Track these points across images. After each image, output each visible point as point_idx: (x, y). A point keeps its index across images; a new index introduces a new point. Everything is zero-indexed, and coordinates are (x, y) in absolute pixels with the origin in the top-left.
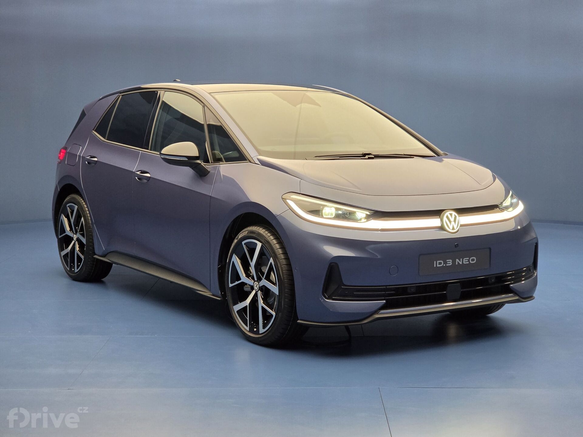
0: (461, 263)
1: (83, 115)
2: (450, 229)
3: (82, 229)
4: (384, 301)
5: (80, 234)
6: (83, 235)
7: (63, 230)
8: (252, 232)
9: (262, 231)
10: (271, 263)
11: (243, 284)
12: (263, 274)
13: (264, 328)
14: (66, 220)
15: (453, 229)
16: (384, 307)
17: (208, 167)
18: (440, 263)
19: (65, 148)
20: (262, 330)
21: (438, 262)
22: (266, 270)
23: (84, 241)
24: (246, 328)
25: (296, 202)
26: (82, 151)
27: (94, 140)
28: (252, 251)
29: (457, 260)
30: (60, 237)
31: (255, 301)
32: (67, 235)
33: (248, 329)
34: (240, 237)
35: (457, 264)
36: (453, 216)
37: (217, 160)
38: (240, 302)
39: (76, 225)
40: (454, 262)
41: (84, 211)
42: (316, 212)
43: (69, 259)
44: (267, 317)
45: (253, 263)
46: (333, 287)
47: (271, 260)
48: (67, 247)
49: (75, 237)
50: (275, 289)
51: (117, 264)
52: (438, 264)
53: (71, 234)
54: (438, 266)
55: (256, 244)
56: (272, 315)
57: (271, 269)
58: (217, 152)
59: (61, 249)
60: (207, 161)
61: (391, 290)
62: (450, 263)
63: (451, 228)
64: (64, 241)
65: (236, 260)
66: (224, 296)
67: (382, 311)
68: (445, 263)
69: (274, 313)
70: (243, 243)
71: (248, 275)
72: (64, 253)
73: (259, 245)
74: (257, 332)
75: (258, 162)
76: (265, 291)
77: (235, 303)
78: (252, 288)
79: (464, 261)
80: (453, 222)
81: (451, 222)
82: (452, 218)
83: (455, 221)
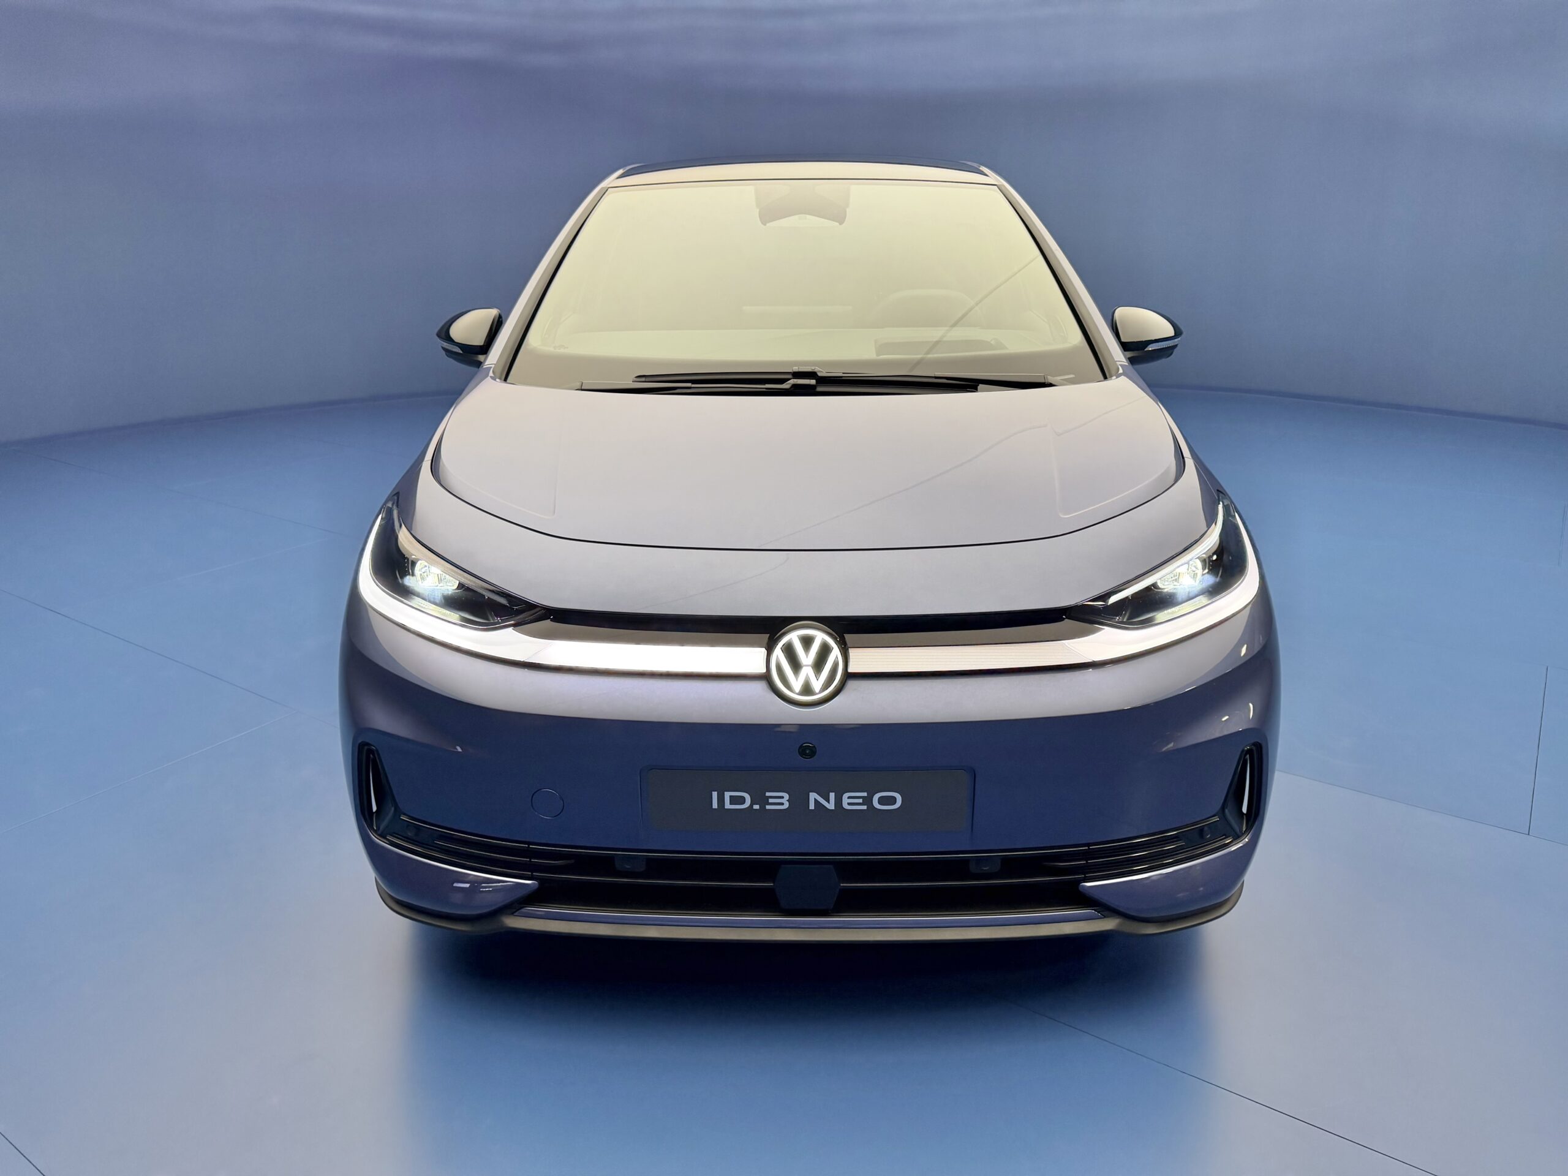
0: (831, 806)
15: (807, 689)
18: (737, 800)
29: (813, 796)
35: (812, 806)
36: (816, 648)
40: (799, 800)
52: (730, 800)
61: (546, 856)
62: (780, 801)
63: (797, 684)
68: (760, 800)
79: (845, 800)
80: (807, 671)
81: (796, 665)
82: (807, 659)
83: (819, 665)
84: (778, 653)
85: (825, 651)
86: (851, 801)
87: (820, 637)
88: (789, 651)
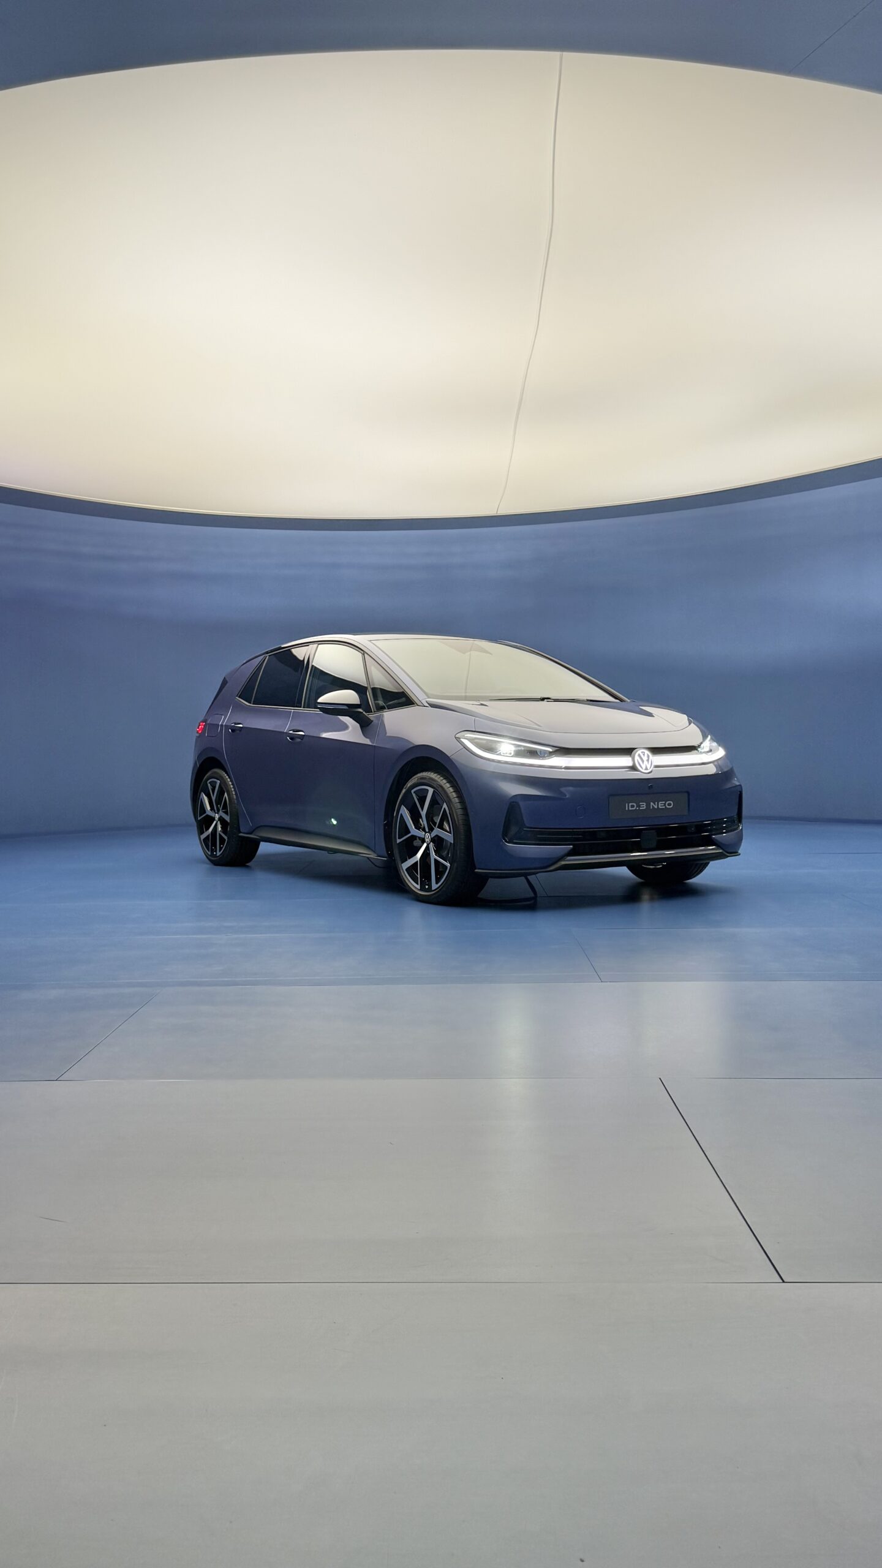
0: (656, 807)
1: (224, 682)
2: (641, 767)
3: (225, 807)
4: (571, 846)
5: (223, 812)
6: (226, 813)
7: (203, 810)
8: (422, 778)
9: (433, 775)
10: (445, 809)
11: (414, 837)
12: (435, 824)
13: (437, 883)
14: (206, 800)
15: (646, 769)
16: (571, 853)
17: (371, 716)
18: (632, 806)
19: (204, 721)
20: (434, 886)
21: (630, 804)
22: (438, 820)
23: (227, 818)
24: (415, 886)
25: (471, 740)
26: (225, 721)
27: (239, 706)
28: (422, 800)
29: (652, 804)
30: (199, 819)
31: (426, 854)
32: (207, 815)
33: (418, 887)
34: (409, 785)
35: (651, 808)
36: (646, 755)
37: (380, 708)
38: (409, 858)
39: (218, 803)
40: (648, 805)
41: (226, 785)
42: (490, 749)
43: (210, 843)
44: (439, 873)
45: (423, 813)
46: (514, 830)
47: (445, 806)
48: (207, 829)
49: (217, 816)
50: (449, 837)
51: (266, 840)
52: (631, 806)
53: (212, 814)
54: (630, 809)
55: (428, 790)
56: (446, 867)
57: (444, 817)
58: (381, 703)
59: (201, 832)
60: (369, 710)
61: (578, 833)
62: (643, 806)
63: (644, 768)
64: (204, 823)
65: (405, 812)
66: (391, 855)
67: (569, 858)
68: (639, 806)
69: (448, 865)
70: (413, 791)
71: (418, 826)
72: (203, 836)
73: (431, 791)
74: (430, 890)
75: (428, 705)
76: (438, 841)
77: (404, 860)
78: (423, 841)
79: (660, 805)
80: (646, 762)
81: (643, 761)
82: (645, 758)
83: (648, 760)
84: (637, 758)
85: (648, 756)
86: (661, 805)
87: (647, 752)
88: (639, 755)
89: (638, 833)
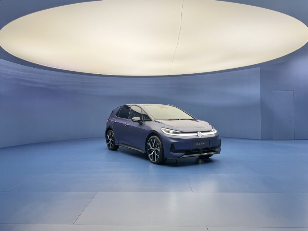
1: (113, 112)
3: (112, 138)
4: (184, 153)
7: (108, 138)
8: (153, 137)
9: (155, 137)
11: (151, 149)
13: (156, 159)
14: (108, 136)
16: (184, 155)
17: (142, 122)
19: (108, 119)
20: (156, 160)
22: (156, 146)
23: (113, 140)
24: (152, 160)
25: (163, 130)
26: (112, 120)
27: (115, 117)
28: (153, 142)
31: (154, 153)
37: (145, 121)
40: (201, 144)
41: (113, 134)
42: (168, 132)
43: (109, 145)
44: (157, 157)
45: (153, 144)
46: (172, 150)
47: (158, 143)
49: (110, 140)
50: (159, 150)
51: (121, 146)
57: (158, 146)
58: (145, 119)
61: (186, 150)
64: (108, 141)
65: (149, 144)
66: (147, 152)
70: (151, 139)
71: (152, 147)
72: (108, 144)
73: (155, 140)
74: (155, 161)
75: (154, 121)
76: (157, 151)
77: (149, 154)
78: (153, 150)
82: (200, 134)
84: (198, 134)
86: (204, 144)
87: (200, 132)
89: (199, 150)
